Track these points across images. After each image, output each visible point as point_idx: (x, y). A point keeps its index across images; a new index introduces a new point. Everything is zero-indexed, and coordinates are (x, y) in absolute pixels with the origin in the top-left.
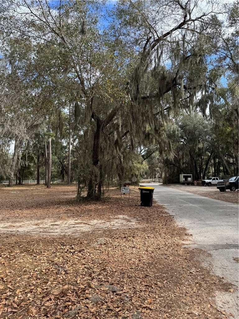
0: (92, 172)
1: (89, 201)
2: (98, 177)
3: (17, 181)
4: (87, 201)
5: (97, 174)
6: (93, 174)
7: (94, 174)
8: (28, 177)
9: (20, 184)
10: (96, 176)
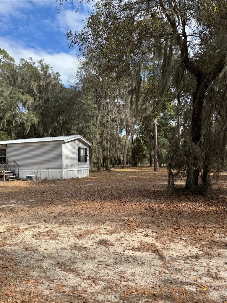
0: (190, 152)
1: (187, 194)
2: (199, 159)
3: (132, 163)
4: (184, 195)
5: (197, 155)
6: (191, 155)
7: (193, 155)
8: (142, 159)
9: (134, 166)
10: (196, 158)
